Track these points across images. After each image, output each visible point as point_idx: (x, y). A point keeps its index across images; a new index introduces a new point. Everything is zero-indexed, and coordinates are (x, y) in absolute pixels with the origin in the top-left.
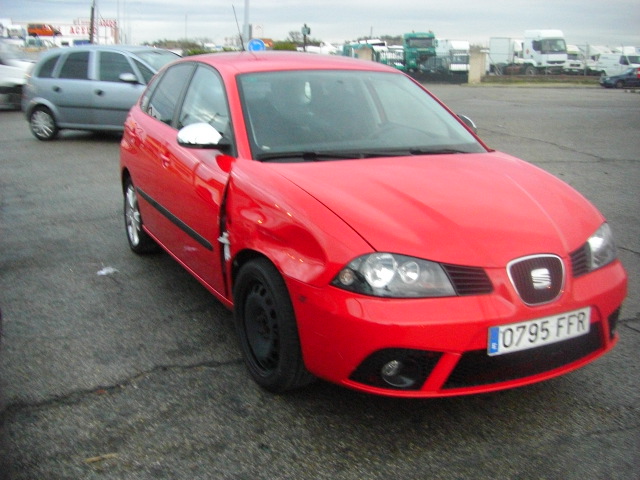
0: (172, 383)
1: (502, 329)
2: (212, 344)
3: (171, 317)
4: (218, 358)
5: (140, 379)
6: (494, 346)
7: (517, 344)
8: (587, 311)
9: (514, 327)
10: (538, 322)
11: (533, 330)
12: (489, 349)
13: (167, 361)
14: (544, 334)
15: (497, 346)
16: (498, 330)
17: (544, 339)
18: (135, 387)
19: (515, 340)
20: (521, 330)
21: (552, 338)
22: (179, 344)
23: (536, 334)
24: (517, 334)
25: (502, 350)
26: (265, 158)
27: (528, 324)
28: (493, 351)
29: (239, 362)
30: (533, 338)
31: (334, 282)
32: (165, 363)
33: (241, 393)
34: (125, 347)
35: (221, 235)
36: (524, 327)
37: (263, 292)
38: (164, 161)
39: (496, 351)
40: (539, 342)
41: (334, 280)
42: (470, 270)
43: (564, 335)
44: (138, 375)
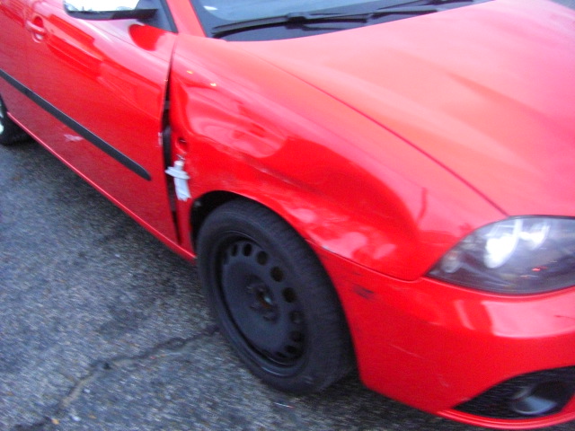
0: (129, 398)
2: (158, 302)
3: (82, 255)
4: (179, 331)
5: (76, 395)
13: (105, 348)
18: (77, 419)
22: (112, 309)
26: (226, 32)
29: (211, 331)
31: (434, 273)
32: (105, 356)
33: (240, 401)
34: (34, 328)
35: (172, 165)
37: (262, 258)
38: (35, 32)
41: (432, 269)
44: (72, 389)
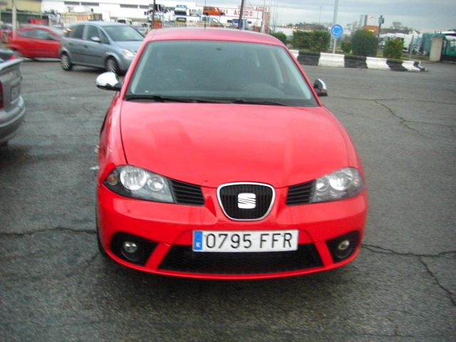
1: (205, 233)
6: (198, 245)
7: (220, 247)
8: (295, 233)
9: (216, 233)
10: (241, 234)
11: (235, 239)
12: (193, 246)
14: (247, 244)
15: (201, 245)
16: (201, 233)
17: (246, 247)
19: (218, 243)
20: (223, 237)
21: (255, 248)
23: (238, 242)
24: (219, 240)
25: (205, 249)
27: (230, 234)
28: (197, 248)
30: (235, 245)
36: (226, 235)
39: (201, 248)
40: (241, 249)
42: (189, 186)
43: (267, 248)
